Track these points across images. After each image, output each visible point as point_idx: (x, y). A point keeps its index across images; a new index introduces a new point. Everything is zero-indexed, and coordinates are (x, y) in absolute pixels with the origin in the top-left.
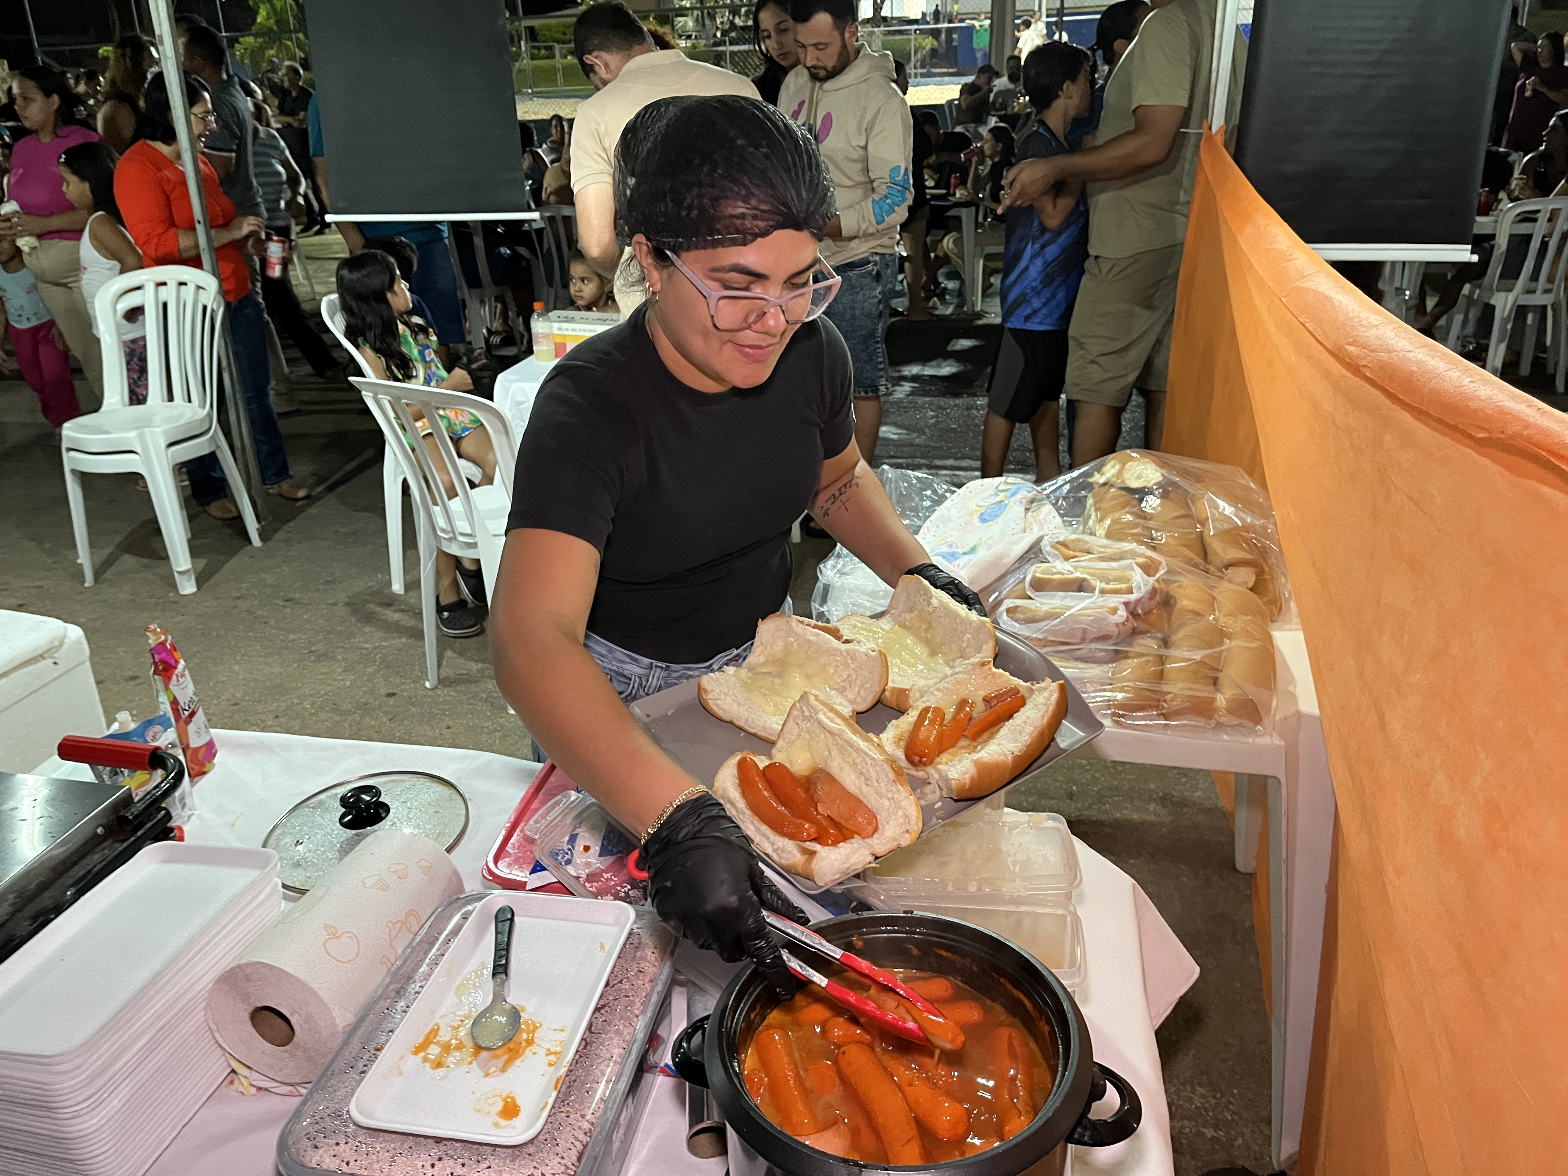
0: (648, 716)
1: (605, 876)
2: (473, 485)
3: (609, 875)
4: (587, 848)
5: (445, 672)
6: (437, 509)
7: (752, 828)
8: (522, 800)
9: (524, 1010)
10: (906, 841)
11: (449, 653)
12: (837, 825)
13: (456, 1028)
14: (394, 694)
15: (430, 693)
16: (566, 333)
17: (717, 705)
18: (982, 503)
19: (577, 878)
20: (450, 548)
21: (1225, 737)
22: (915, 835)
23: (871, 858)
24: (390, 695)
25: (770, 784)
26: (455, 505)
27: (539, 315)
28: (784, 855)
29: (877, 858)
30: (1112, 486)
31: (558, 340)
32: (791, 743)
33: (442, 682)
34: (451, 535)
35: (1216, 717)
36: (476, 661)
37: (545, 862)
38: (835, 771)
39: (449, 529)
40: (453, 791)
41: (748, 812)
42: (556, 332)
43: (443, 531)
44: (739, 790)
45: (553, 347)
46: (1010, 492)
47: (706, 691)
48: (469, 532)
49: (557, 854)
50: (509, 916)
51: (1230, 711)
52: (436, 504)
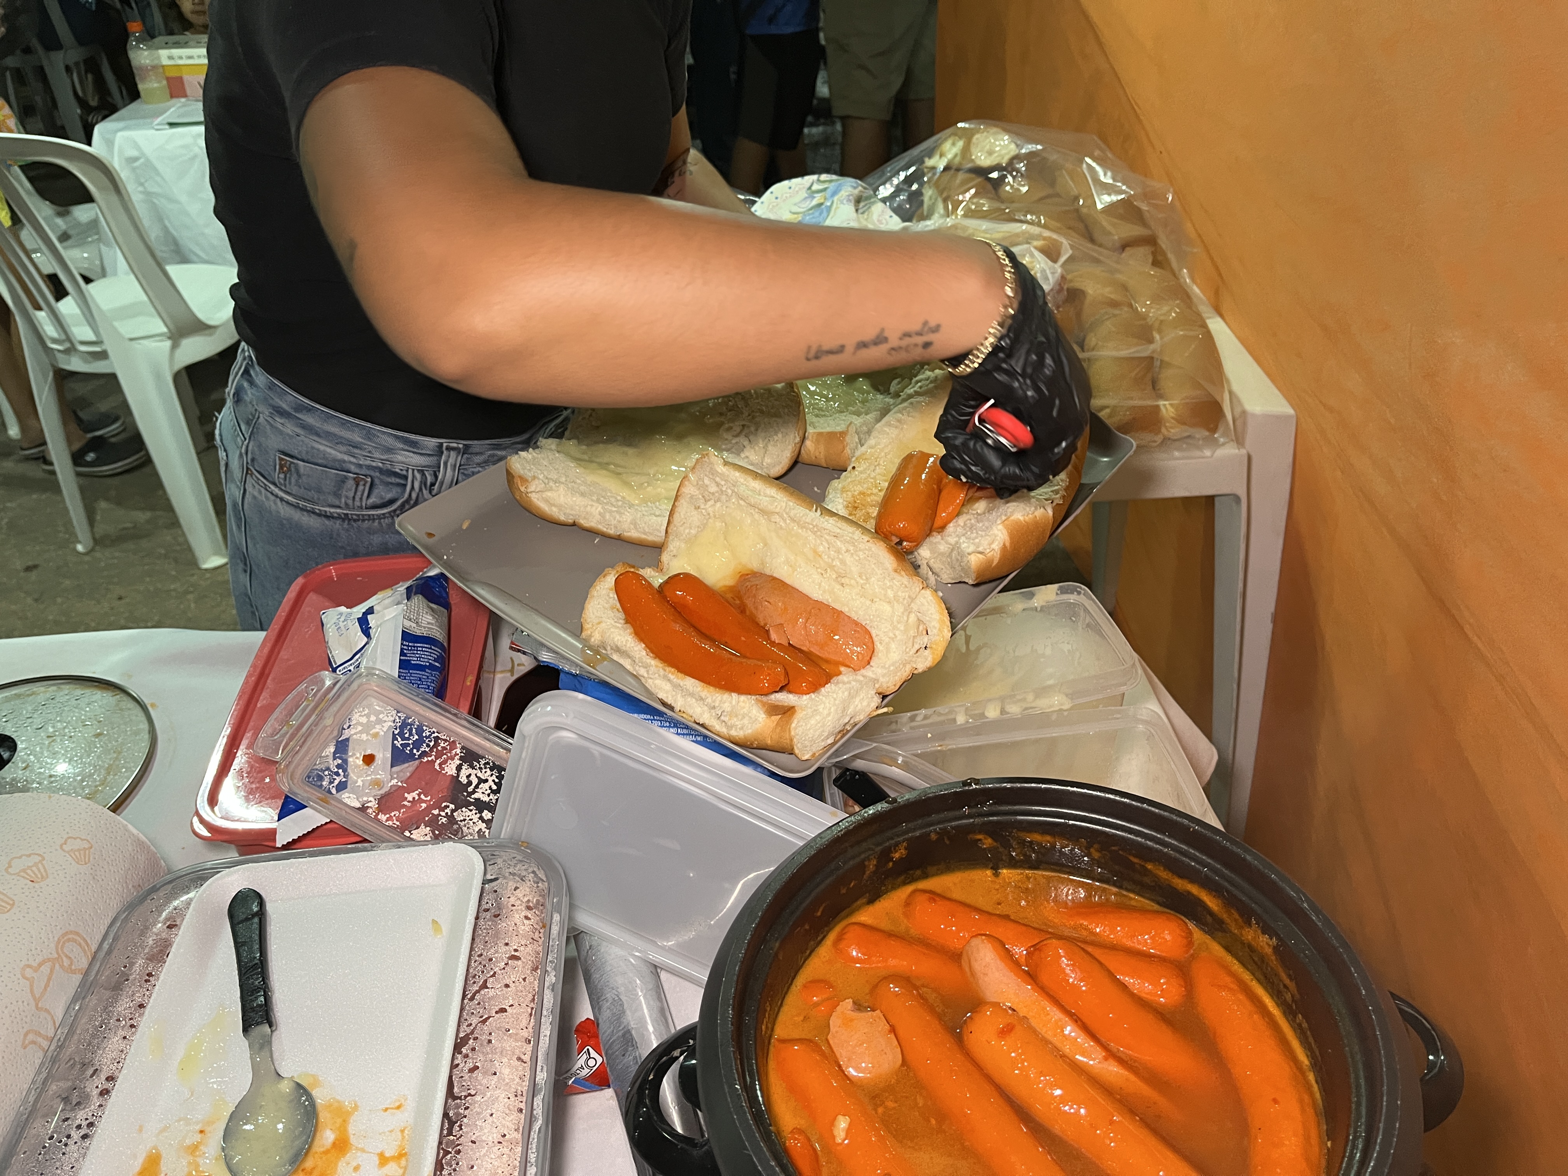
0: (430, 535)
1: (410, 797)
2: (88, 280)
3: (415, 794)
4: (369, 759)
5: (100, 529)
6: (41, 316)
7: (667, 686)
8: (240, 697)
9: (316, 1083)
10: (925, 662)
11: (103, 504)
12: (809, 657)
13: (194, 1149)
14: (35, 567)
15: (87, 558)
16: (181, 62)
17: (547, 501)
18: (796, 209)
19: (363, 809)
20: (69, 364)
21: (1177, 454)
22: (940, 650)
23: (877, 700)
24: (28, 569)
25: (679, 611)
26: (67, 307)
27: (139, 40)
28: (734, 721)
29: (884, 697)
30: (958, 170)
31: (173, 74)
32: (691, 541)
33: (98, 542)
34: (68, 345)
35: (1163, 430)
36: (142, 509)
37: (301, 793)
38: (782, 572)
39: (63, 337)
40: (120, 696)
41: (653, 662)
42: (165, 62)
43: (55, 341)
44: (630, 630)
45: (165, 82)
46: (829, 192)
47: (524, 480)
48: (92, 337)
49: (321, 778)
50: (255, 909)
51: (1180, 421)
52: (39, 308)
